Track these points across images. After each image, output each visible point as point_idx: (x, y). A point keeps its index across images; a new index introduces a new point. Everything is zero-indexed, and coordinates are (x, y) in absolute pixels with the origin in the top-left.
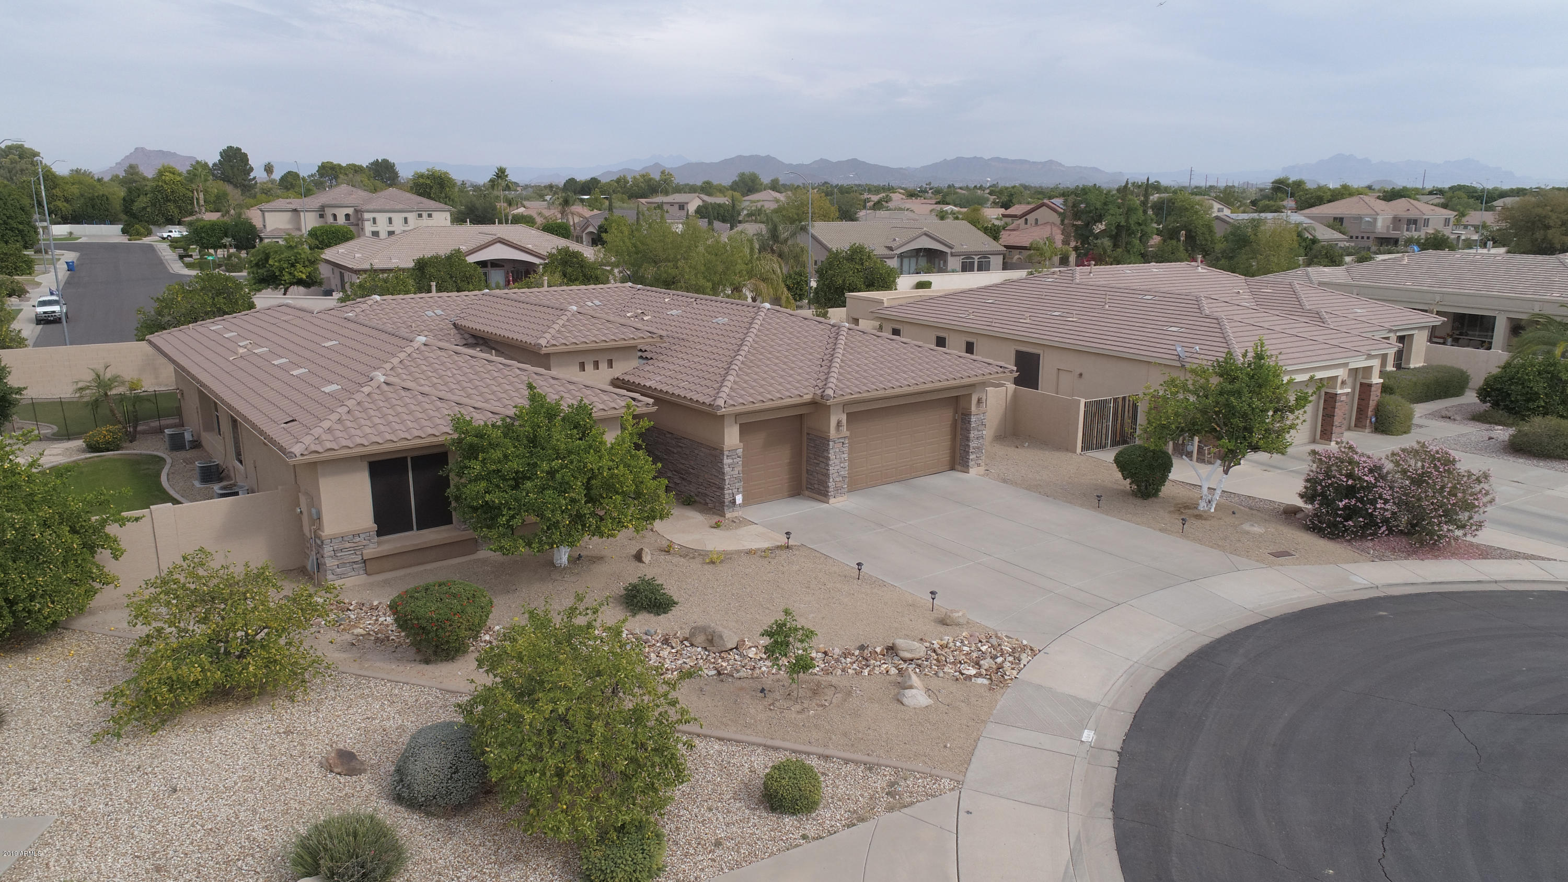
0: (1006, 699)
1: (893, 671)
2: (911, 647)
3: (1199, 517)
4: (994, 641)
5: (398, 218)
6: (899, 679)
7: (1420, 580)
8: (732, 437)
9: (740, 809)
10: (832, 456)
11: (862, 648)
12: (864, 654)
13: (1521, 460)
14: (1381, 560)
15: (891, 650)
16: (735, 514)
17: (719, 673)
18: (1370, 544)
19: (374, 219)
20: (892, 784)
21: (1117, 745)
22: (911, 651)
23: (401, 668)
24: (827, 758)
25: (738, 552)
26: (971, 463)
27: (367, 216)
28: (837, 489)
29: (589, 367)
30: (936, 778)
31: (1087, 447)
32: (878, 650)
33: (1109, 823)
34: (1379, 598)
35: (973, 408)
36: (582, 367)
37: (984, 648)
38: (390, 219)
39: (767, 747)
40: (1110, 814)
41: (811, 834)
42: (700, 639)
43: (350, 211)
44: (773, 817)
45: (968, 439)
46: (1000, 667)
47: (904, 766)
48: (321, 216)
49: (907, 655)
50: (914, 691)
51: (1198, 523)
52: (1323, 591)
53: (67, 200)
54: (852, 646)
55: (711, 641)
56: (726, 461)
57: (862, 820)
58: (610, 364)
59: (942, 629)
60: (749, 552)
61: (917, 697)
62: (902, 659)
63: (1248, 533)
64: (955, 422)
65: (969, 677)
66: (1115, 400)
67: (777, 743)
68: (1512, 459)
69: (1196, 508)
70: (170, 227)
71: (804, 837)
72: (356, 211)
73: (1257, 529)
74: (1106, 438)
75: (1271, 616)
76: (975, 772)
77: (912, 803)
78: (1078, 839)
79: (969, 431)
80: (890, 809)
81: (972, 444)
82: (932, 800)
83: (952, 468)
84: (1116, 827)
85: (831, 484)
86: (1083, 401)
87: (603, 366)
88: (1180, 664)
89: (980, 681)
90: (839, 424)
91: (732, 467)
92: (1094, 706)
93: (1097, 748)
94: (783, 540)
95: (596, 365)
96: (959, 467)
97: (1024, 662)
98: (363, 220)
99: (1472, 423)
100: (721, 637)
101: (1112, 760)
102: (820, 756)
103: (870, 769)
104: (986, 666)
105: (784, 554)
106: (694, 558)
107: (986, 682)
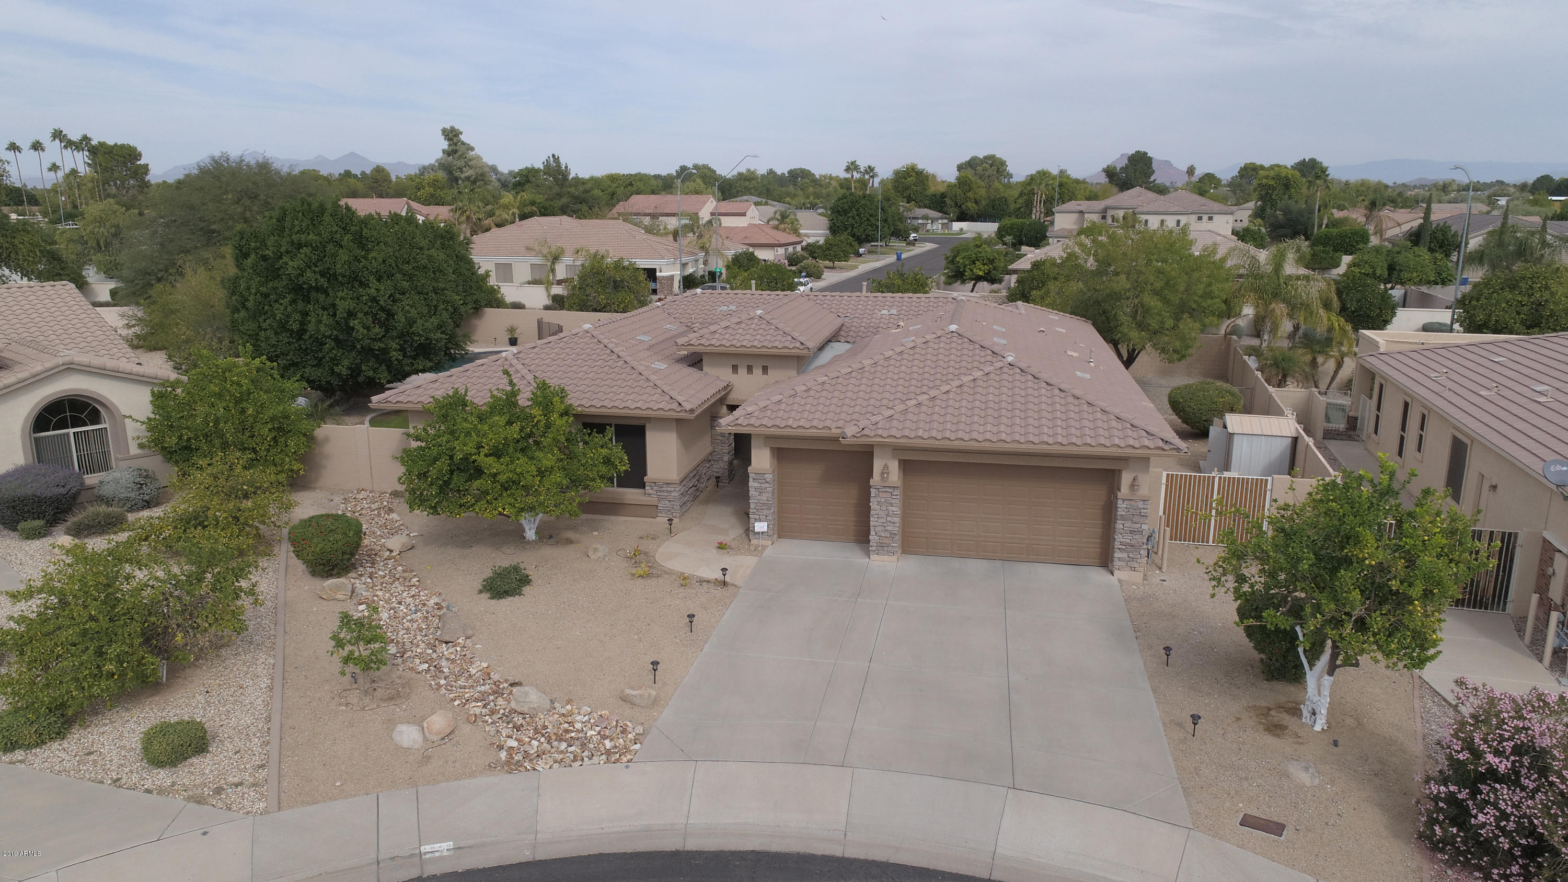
3: (1277, 728)
8: (760, 460)
10: (874, 505)
20: (237, 784)
28: (882, 545)
29: (742, 371)
36: (735, 369)
48: (1103, 217)
51: (1254, 735)
53: (976, 202)
56: (753, 484)
57: (162, 793)
58: (765, 370)
60: (684, 578)
63: (1284, 775)
64: (1110, 504)
69: (1300, 714)
73: (1307, 778)
83: (1104, 565)
87: (758, 372)
90: (884, 470)
91: (759, 492)
95: (750, 369)
96: (1111, 565)
103: (259, 766)
107: (504, 758)
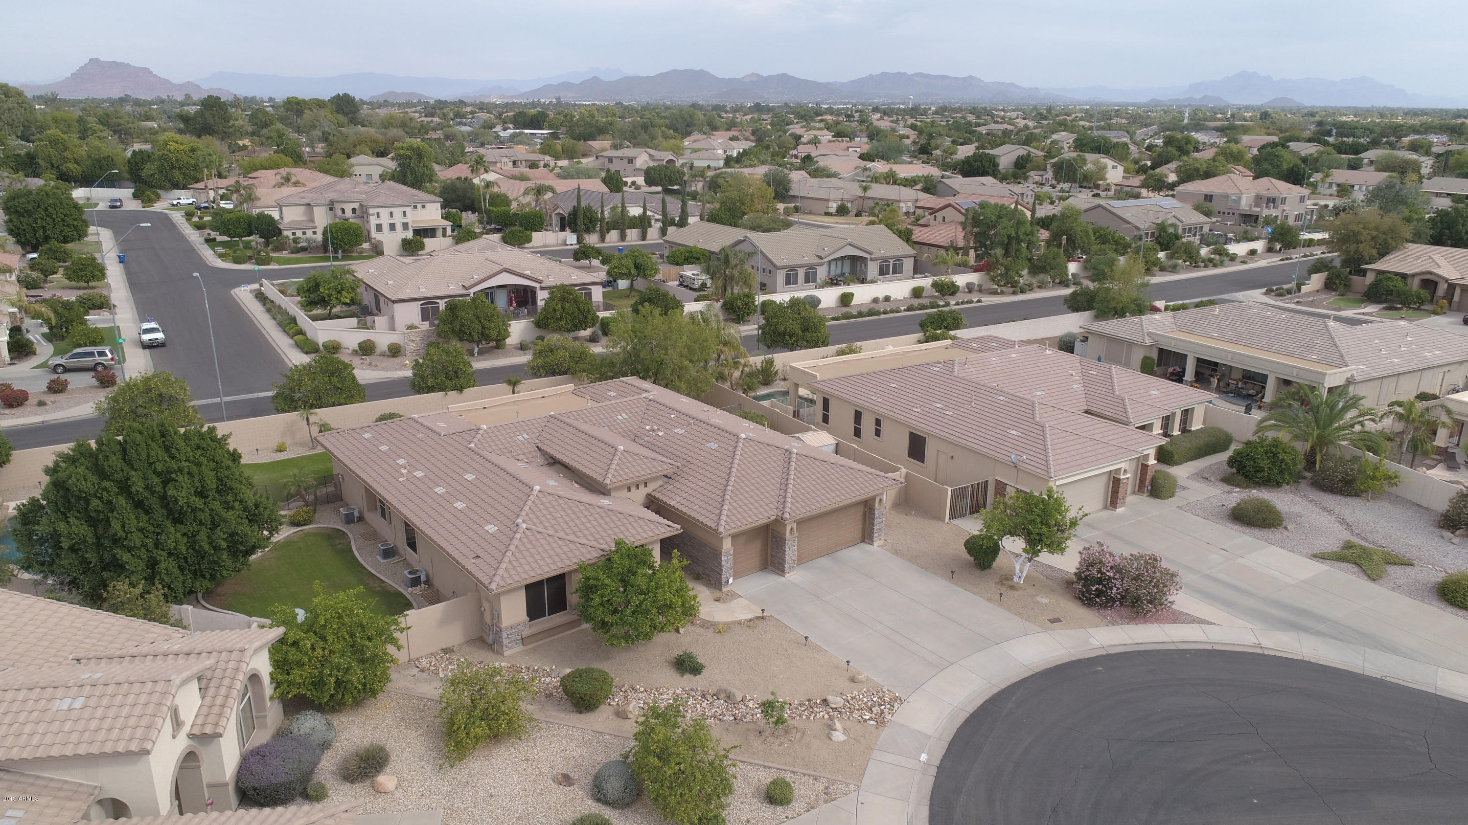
0: (885, 734)
1: (826, 716)
2: (836, 701)
3: (1012, 588)
4: (881, 695)
5: (398, 212)
6: (830, 722)
7: (1130, 642)
8: (727, 545)
9: (756, 803)
10: (787, 549)
11: (809, 700)
12: (810, 705)
13: (1236, 527)
14: (1113, 625)
15: (825, 701)
16: (729, 589)
17: (735, 719)
18: (1109, 612)
19: (378, 214)
20: (826, 788)
21: (937, 763)
22: (836, 704)
23: (568, 717)
24: (794, 773)
25: (734, 622)
26: (875, 539)
27: (371, 211)
28: (790, 568)
29: (633, 489)
30: (848, 784)
31: (953, 516)
32: (818, 702)
33: (928, 807)
34: (1102, 656)
35: (877, 505)
36: (629, 489)
37: (874, 699)
38: (391, 213)
39: (765, 767)
40: (928, 803)
41: (790, 816)
42: (723, 696)
43: (356, 205)
44: (772, 807)
45: (873, 525)
46: (882, 712)
47: (833, 777)
48: (331, 209)
49: (834, 706)
50: (837, 733)
51: (1011, 593)
52: (1072, 651)
54: (804, 698)
55: (729, 697)
56: (723, 559)
57: (813, 808)
58: (646, 485)
59: (852, 685)
60: (739, 623)
61: (839, 736)
62: (832, 709)
63: (1039, 602)
64: (865, 512)
65: (865, 721)
66: (972, 486)
67: (770, 764)
68: (1231, 525)
69: (1012, 579)
70: (177, 193)
71: (787, 817)
72: (361, 205)
73: (1045, 600)
74: (966, 510)
75: (1037, 671)
76: (866, 780)
77: (836, 799)
78: (912, 816)
79: (873, 519)
80: (826, 802)
81: (875, 528)
82: (846, 797)
83: (863, 541)
84: (930, 810)
85: (787, 566)
86: (950, 489)
87: (642, 487)
88: (979, 708)
89: (872, 722)
90: (792, 529)
91: (727, 562)
92: (929, 737)
93: (928, 764)
94: (760, 614)
95: (637, 487)
96: (866, 540)
97: (896, 708)
98: (368, 215)
99: (1221, 483)
100: (734, 695)
101: (933, 771)
102: (791, 772)
103: (816, 779)
104: (875, 712)
105: (761, 624)
106: (708, 628)
107: (874, 723)
